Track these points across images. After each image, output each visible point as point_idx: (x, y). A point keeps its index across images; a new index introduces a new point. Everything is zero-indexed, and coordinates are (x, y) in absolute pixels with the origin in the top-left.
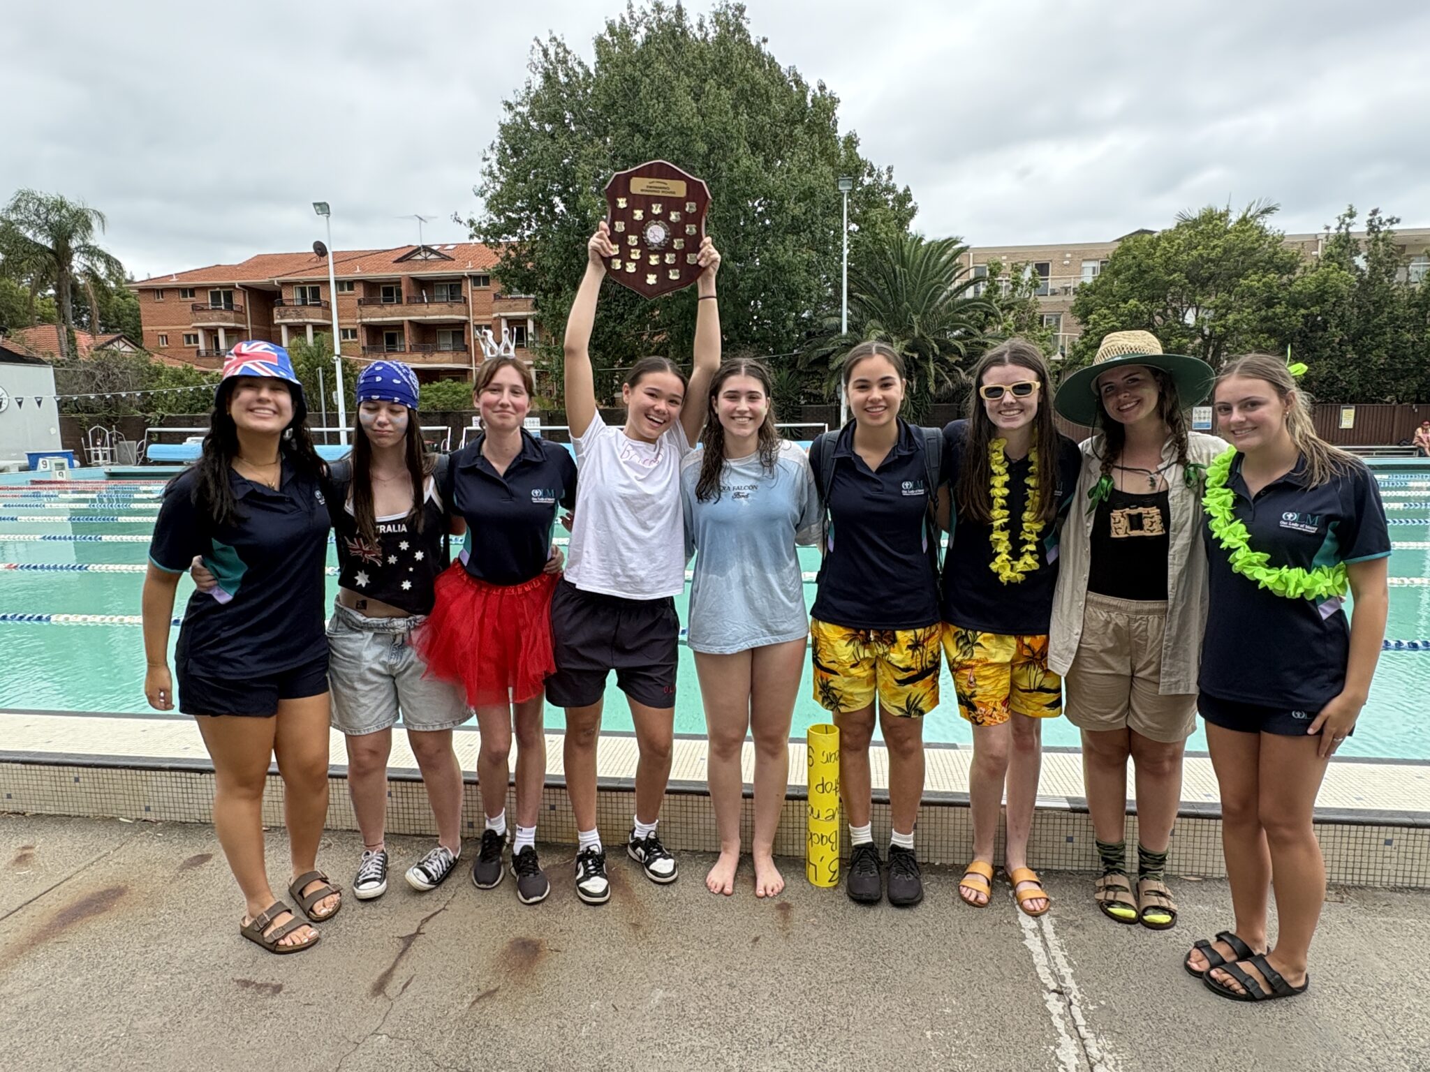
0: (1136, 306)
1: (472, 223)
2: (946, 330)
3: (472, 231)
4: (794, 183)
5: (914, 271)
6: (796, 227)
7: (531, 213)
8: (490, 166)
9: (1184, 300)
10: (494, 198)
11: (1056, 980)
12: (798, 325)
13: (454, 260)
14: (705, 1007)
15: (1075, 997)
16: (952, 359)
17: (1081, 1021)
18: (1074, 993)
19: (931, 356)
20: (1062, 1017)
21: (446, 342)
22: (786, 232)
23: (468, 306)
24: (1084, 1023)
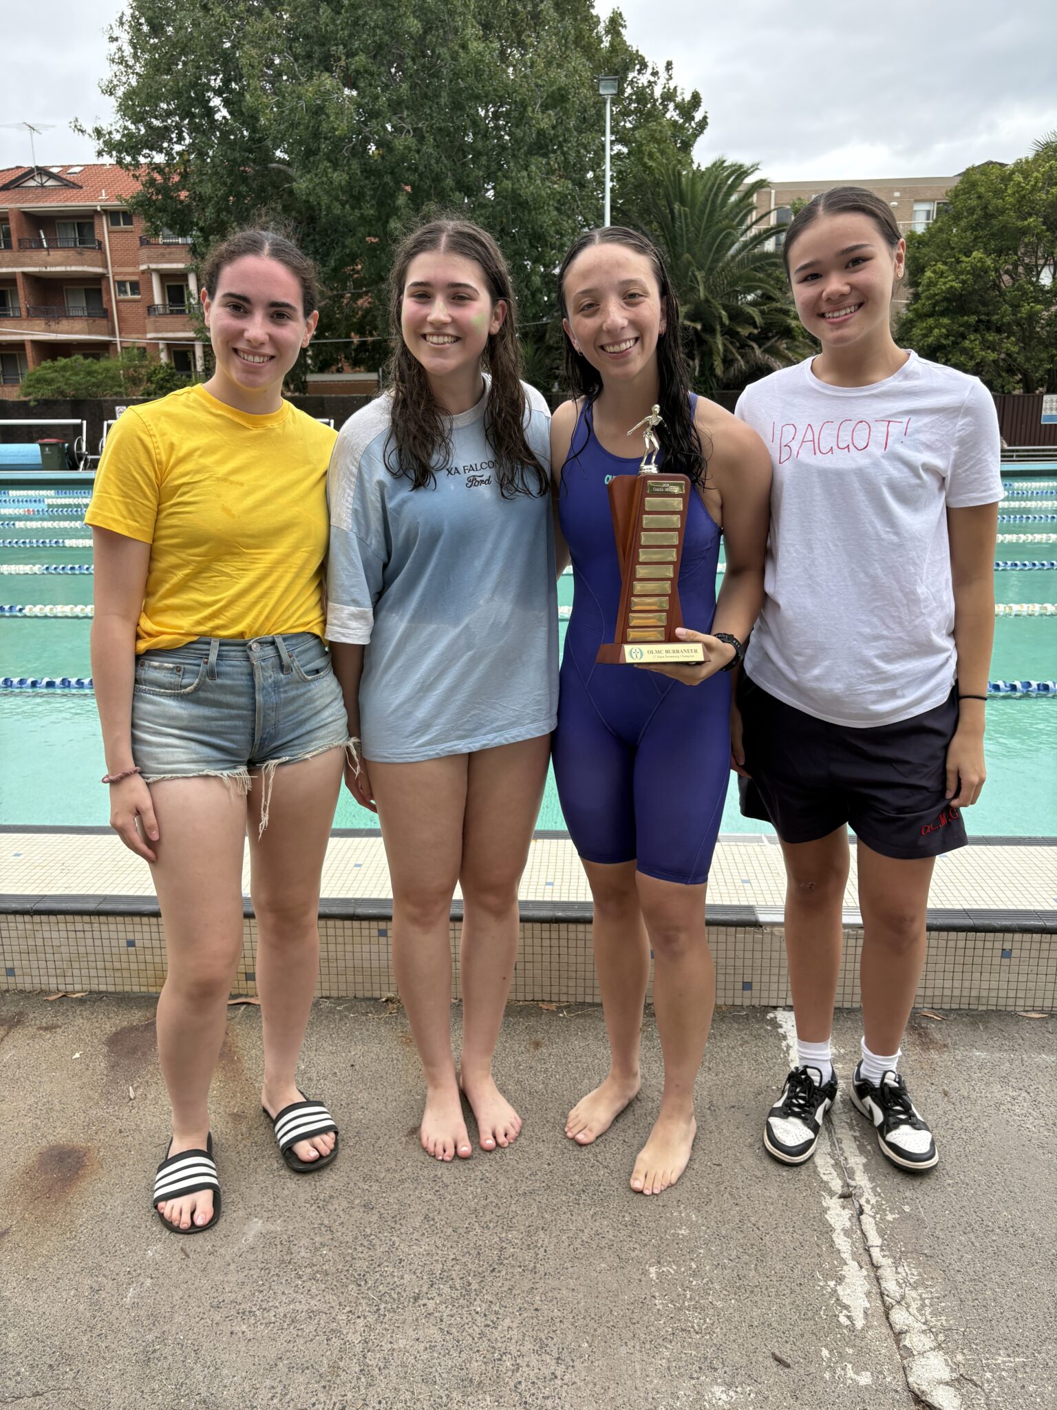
0: (980, 260)
1: (99, 132)
2: (738, 291)
3: (100, 144)
4: (540, 82)
5: (697, 212)
6: (541, 146)
7: (182, 119)
8: (120, 49)
9: (1040, 254)
10: (129, 95)
11: (841, 1176)
12: (547, 284)
13: (81, 187)
14: (323, 1245)
15: (868, 1202)
16: (744, 331)
17: (874, 1239)
18: (866, 1195)
19: (718, 328)
20: (847, 1233)
21: (77, 304)
22: (530, 153)
23: (105, 253)
24: (878, 1242)
